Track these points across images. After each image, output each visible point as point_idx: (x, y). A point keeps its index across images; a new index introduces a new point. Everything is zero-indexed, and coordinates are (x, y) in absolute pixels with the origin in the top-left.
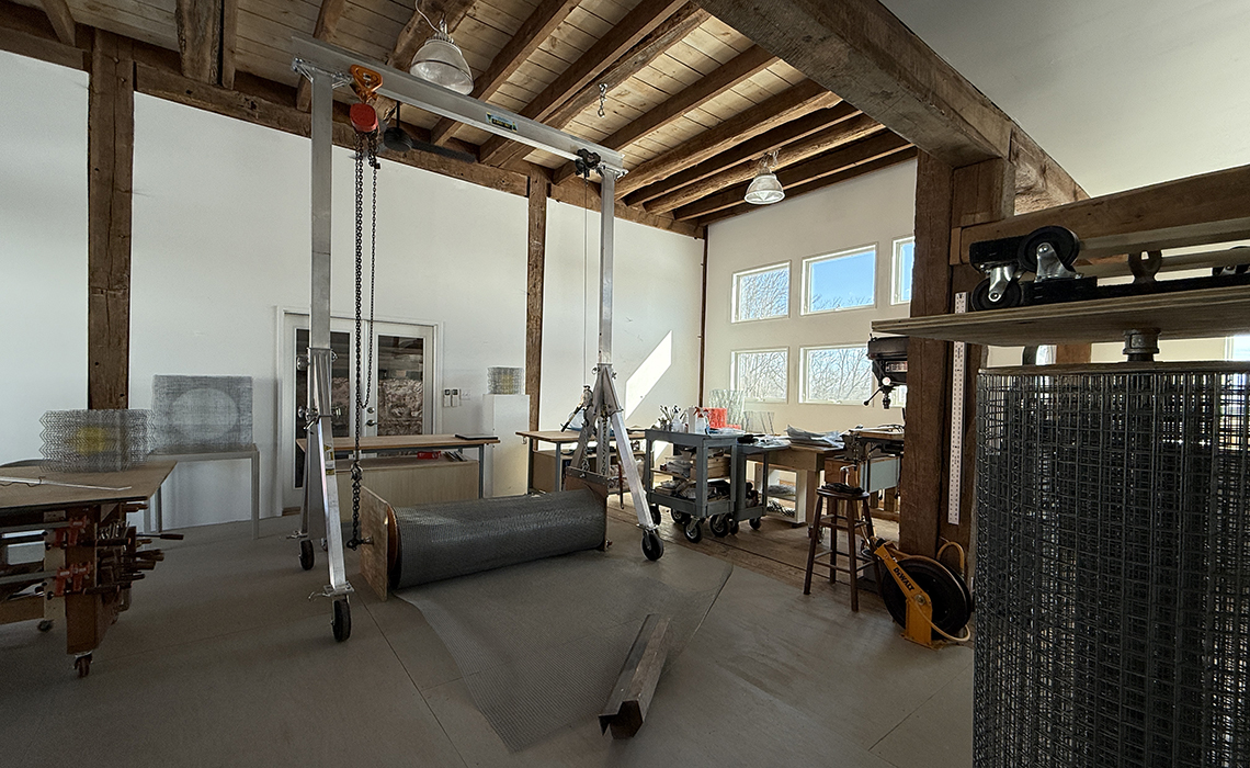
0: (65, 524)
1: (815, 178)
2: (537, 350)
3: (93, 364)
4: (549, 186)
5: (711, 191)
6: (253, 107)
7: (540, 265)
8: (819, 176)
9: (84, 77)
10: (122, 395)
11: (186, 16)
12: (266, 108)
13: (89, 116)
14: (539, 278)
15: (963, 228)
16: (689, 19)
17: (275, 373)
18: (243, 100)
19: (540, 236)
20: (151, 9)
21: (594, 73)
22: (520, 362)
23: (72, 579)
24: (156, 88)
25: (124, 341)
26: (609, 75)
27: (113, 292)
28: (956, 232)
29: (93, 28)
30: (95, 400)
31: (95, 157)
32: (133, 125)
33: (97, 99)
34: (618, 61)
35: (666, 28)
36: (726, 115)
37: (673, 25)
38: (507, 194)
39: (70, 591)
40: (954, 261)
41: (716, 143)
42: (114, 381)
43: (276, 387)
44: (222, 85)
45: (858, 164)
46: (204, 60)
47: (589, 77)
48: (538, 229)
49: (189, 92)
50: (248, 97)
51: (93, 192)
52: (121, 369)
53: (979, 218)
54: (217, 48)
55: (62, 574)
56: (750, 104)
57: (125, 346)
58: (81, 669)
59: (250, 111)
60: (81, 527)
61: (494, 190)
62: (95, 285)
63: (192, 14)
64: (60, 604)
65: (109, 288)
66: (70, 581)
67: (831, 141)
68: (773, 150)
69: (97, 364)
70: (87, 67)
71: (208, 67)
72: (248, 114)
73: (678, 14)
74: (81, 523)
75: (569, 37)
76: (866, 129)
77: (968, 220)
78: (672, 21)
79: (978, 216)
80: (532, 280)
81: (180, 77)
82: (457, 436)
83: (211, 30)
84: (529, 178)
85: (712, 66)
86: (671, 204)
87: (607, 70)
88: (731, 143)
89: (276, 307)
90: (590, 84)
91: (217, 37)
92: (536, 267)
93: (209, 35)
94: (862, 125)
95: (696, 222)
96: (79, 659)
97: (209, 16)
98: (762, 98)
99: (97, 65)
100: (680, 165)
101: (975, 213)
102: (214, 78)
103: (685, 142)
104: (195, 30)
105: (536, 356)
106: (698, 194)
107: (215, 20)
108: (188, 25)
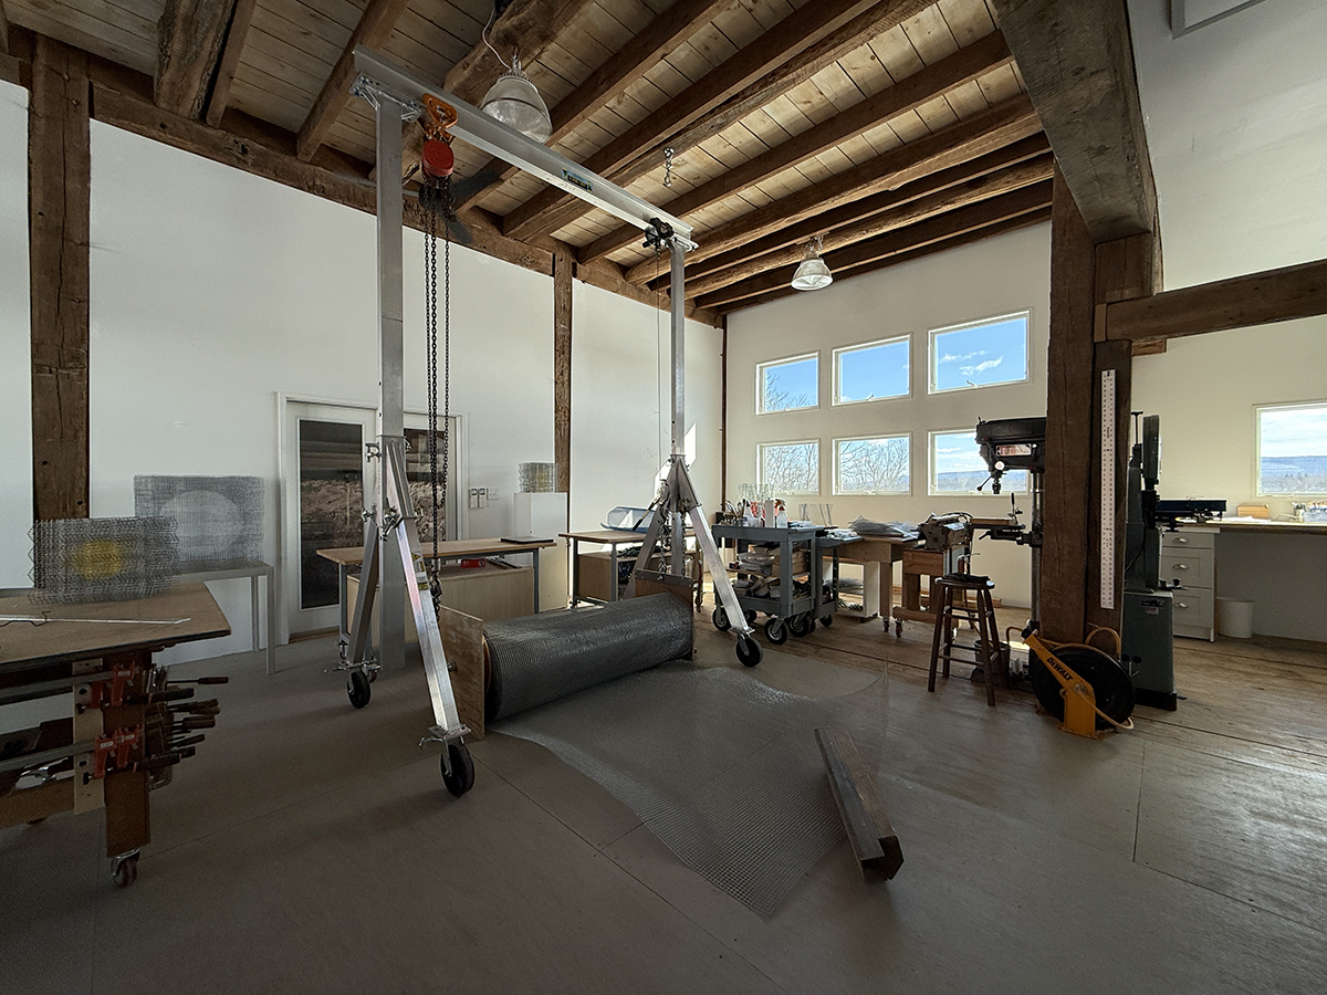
0: (102, 676)
1: (852, 266)
2: (566, 445)
3: (40, 463)
4: (574, 265)
5: (745, 276)
6: (244, 151)
7: (567, 351)
8: (857, 264)
9: (22, 94)
10: (80, 503)
11: (179, 23)
12: (260, 153)
13: (29, 144)
14: (566, 365)
15: (1108, 304)
16: (785, 79)
17: (277, 473)
18: (231, 141)
19: (567, 319)
20: (122, 13)
21: (664, 136)
22: (549, 458)
23: (116, 751)
24: (118, 118)
25: (83, 433)
26: (680, 139)
27: (66, 372)
28: (1101, 309)
29: (34, 33)
30: (43, 509)
31: (38, 197)
32: (89, 160)
33: (41, 124)
34: (693, 123)
35: (756, 89)
36: (778, 195)
37: (766, 85)
38: (532, 271)
39: (112, 768)
40: (1100, 337)
41: (766, 223)
42: (68, 485)
43: (278, 488)
44: (205, 122)
45: (898, 252)
46: (190, 86)
47: (657, 140)
48: (564, 312)
49: (163, 126)
50: (238, 139)
51: (36, 242)
52: (78, 470)
53: (1127, 293)
54: (210, 72)
55: (103, 746)
56: (808, 183)
57: (83, 440)
58: (126, 874)
59: (240, 156)
60: (129, 677)
61: (519, 267)
62: (41, 362)
63: (189, 21)
64: (97, 790)
65: (61, 365)
66: (113, 754)
67: (880, 227)
68: (819, 234)
69: (45, 463)
70: (25, 80)
71: (193, 95)
72: (239, 159)
73: (773, 74)
74: (128, 673)
75: (639, 92)
76: (919, 215)
77: (1115, 295)
78: (764, 82)
79: (1127, 292)
80: (559, 368)
81: (151, 107)
82: (502, 540)
83: (209, 47)
84: (554, 256)
85: (784, 137)
86: (698, 290)
87: (678, 134)
88: (783, 224)
89: (276, 394)
90: (655, 148)
91: (214, 56)
92: (563, 353)
93: (205, 53)
94: (916, 210)
95: (716, 310)
96: (124, 862)
97: (211, 26)
98: (821, 177)
99: (39, 80)
100: (722, 246)
101: (1123, 288)
102: (197, 110)
103: (728, 222)
104: (188, 42)
105: (565, 451)
106: (730, 279)
107: (218, 31)
108: (179, 35)
